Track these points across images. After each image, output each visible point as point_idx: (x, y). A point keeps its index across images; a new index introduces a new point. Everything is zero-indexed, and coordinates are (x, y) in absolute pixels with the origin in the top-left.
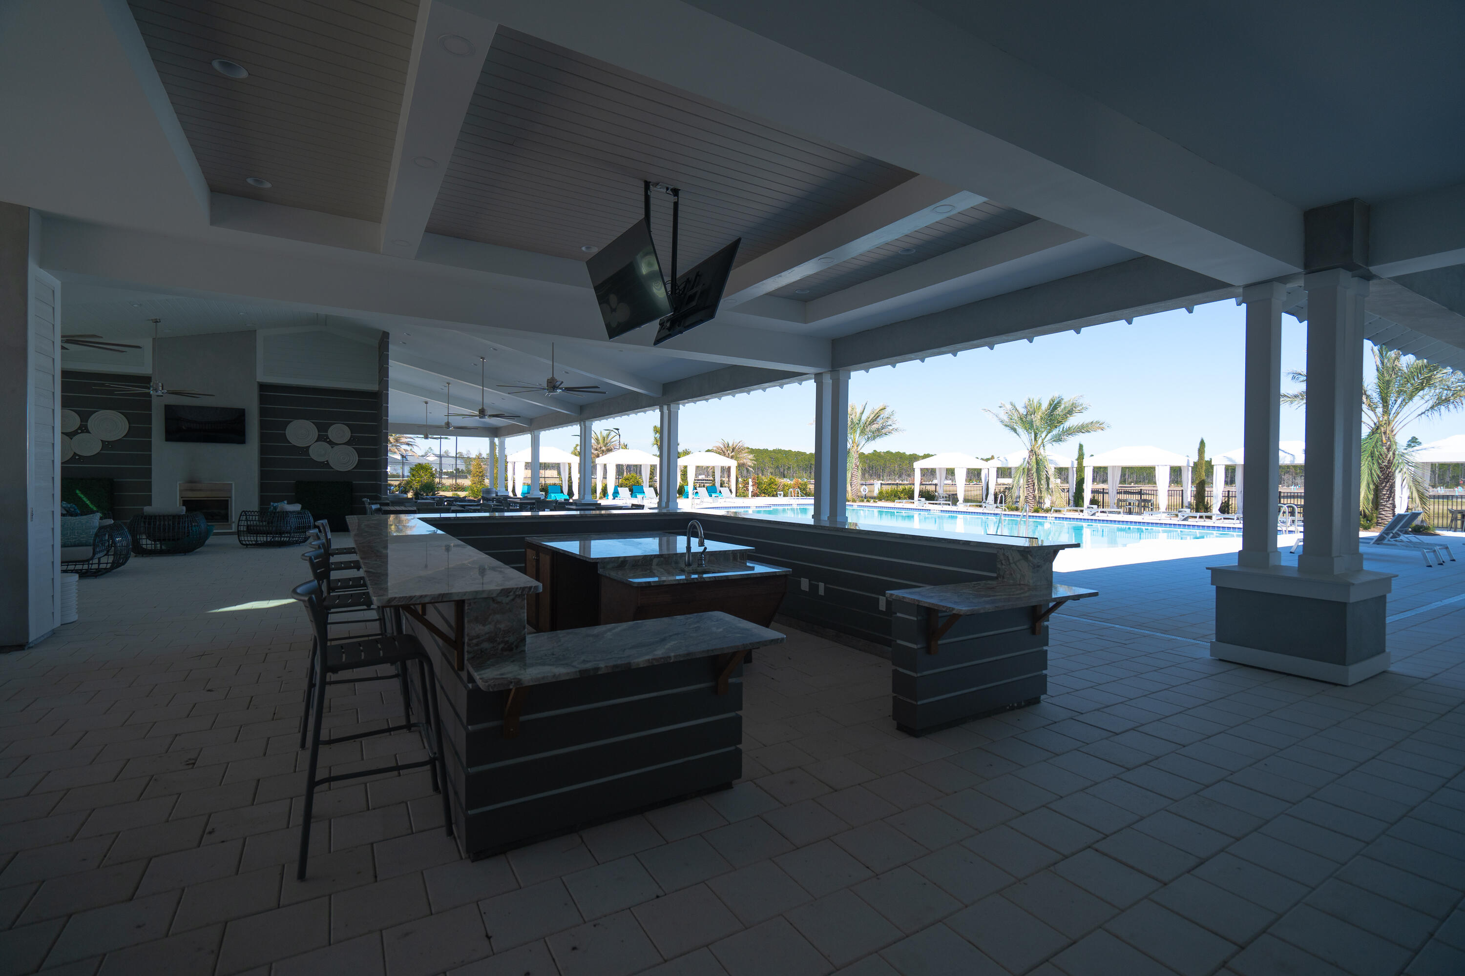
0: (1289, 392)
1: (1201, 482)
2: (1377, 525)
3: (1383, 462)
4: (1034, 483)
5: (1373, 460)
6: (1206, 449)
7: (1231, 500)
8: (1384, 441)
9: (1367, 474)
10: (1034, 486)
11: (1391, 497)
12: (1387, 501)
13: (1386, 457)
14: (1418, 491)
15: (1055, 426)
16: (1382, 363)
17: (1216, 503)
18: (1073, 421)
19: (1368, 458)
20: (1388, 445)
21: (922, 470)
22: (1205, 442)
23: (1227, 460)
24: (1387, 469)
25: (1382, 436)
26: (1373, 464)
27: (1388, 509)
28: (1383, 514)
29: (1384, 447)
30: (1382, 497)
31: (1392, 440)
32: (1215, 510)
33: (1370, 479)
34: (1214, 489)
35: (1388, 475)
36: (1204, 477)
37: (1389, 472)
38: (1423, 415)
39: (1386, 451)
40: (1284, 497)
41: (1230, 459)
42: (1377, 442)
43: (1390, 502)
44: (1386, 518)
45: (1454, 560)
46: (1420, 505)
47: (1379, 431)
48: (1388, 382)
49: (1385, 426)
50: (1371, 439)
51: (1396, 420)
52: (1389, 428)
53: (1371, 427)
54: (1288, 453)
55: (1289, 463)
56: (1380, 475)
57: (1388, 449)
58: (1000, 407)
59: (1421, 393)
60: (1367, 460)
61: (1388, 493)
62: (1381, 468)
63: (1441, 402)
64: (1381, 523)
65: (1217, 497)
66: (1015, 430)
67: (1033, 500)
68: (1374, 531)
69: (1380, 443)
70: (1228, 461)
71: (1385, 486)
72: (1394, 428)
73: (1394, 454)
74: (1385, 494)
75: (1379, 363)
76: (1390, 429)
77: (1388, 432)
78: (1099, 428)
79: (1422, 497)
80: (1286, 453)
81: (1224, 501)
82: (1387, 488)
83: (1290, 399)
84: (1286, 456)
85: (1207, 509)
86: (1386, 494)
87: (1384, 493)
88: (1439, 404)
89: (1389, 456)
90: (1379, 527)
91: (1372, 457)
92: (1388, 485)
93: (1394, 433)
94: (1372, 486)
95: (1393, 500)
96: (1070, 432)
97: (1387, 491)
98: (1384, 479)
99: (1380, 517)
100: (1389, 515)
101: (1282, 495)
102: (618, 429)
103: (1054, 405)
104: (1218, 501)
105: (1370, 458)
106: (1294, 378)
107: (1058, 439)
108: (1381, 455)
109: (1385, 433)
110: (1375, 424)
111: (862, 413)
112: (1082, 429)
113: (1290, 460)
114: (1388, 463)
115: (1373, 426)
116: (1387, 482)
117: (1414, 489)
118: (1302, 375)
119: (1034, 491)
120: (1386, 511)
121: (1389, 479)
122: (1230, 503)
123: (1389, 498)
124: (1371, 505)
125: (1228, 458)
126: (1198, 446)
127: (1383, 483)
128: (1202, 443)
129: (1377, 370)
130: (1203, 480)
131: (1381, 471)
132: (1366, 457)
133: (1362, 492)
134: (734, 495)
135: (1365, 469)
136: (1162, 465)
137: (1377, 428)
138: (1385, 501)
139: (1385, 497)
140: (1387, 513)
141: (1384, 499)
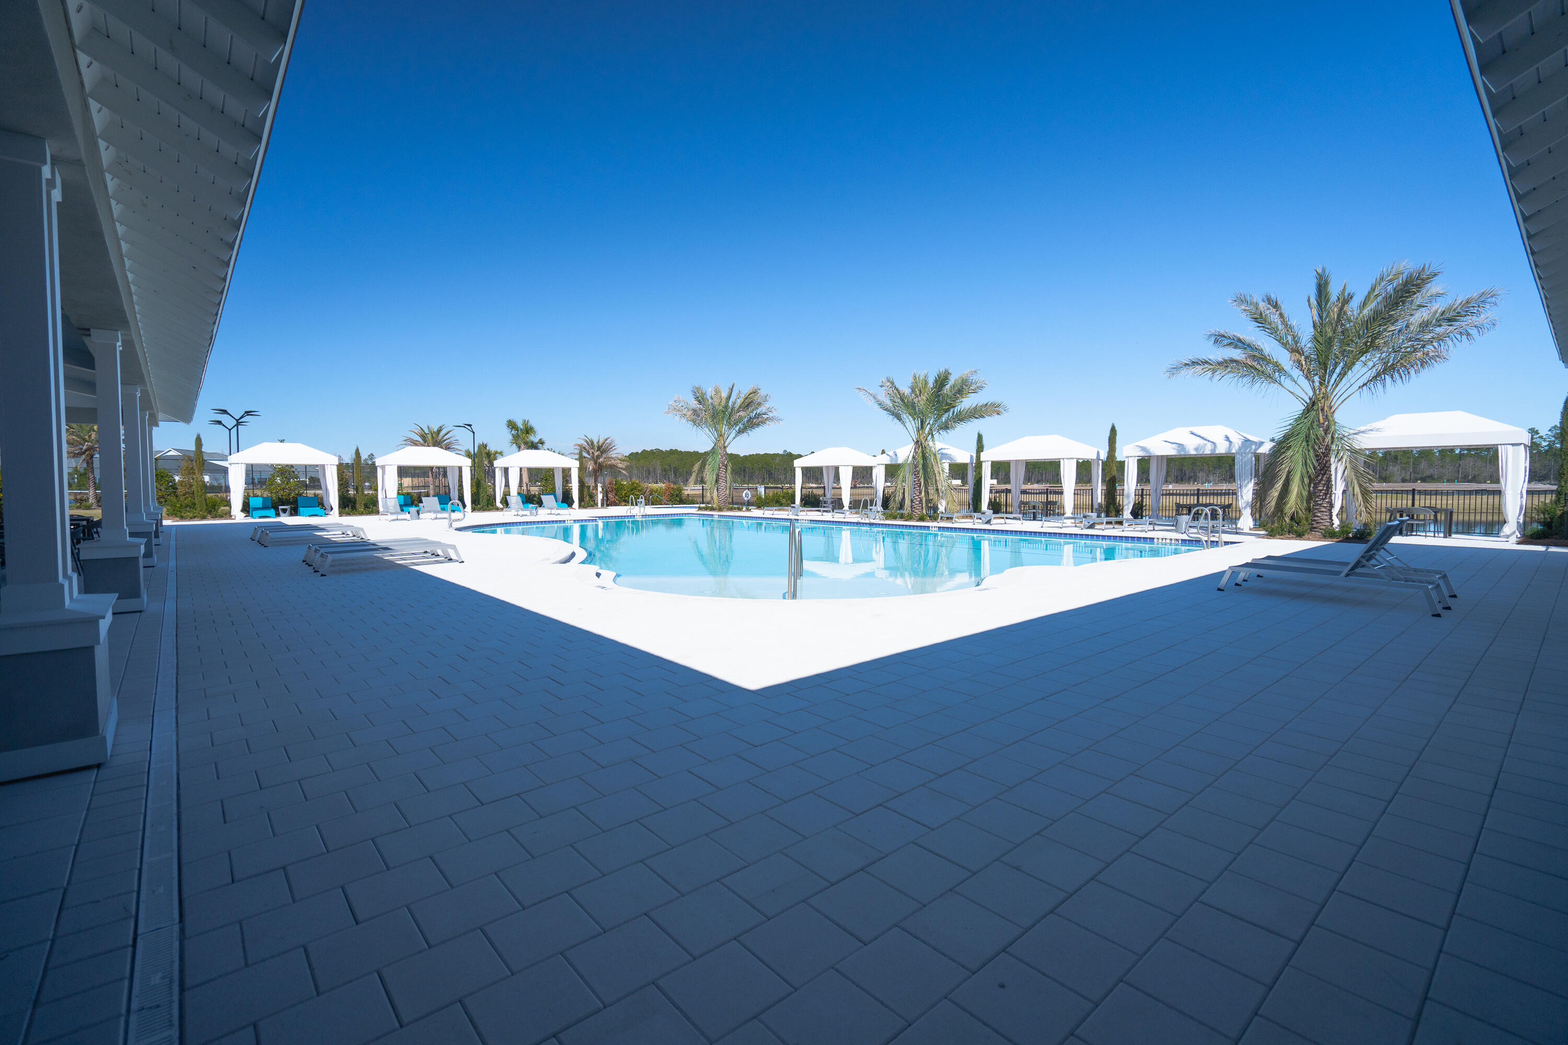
0: (1211, 357)
1: (1111, 479)
2: (1312, 531)
3: (1320, 449)
4: (920, 484)
5: (1308, 445)
6: (1119, 438)
7: (1145, 500)
8: (1322, 421)
9: (1301, 464)
10: (920, 486)
11: (1328, 494)
12: (1323, 499)
13: (1324, 441)
14: (1360, 486)
15: (944, 410)
16: (1321, 317)
17: (1127, 504)
18: (967, 403)
19: (1302, 443)
20: (1325, 425)
21: (803, 469)
22: (1117, 428)
23: (1139, 449)
24: (1324, 457)
25: (1319, 414)
26: (1309, 450)
27: (1324, 510)
28: (1318, 516)
29: (1321, 429)
30: (1318, 494)
31: (1331, 419)
32: (1127, 514)
33: (1305, 471)
34: (1126, 487)
35: (1325, 464)
36: (1115, 473)
37: (1326, 462)
38: (1365, 387)
39: (1323, 433)
40: (1203, 495)
41: (1143, 449)
42: (1314, 422)
43: (1327, 500)
44: (1322, 521)
45: (1455, 596)
46: (1362, 503)
47: (1315, 407)
48: (1330, 341)
49: (1323, 401)
50: (1306, 418)
51: (1334, 393)
52: (1327, 403)
53: (1306, 403)
54: (1209, 441)
55: (1209, 453)
56: (1316, 464)
57: (1326, 431)
58: (881, 386)
59: (1363, 358)
60: (1301, 445)
61: (1325, 488)
62: (1317, 456)
63: (1388, 370)
64: (1315, 528)
65: (1128, 496)
66: (899, 418)
67: (920, 505)
68: (1308, 539)
69: (1316, 423)
70: (1141, 451)
71: (1322, 479)
72: (1332, 404)
73: (1333, 438)
74: (1320, 490)
75: (1316, 318)
76: (1328, 405)
77: (1326, 408)
78: (994, 412)
79: (1365, 493)
80: (1206, 440)
81: (1137, 502)
82: (1323, 482)
83: (1212, 367)
84: (1206, 444)
85: (1118, 511)
86: (1322, 490)
87: (1320, 488)
88: (1385, 371)
89: (1327, 440)
90: (1313, 532)
91: (1307, 442)
92: (1324, 478)
93: (1333, 409)
94: (1306, 480)
95: (1331, 497)
96: (961, 418)
97: (1324, 487)
98: (1321, 470)
99: (1315, 520)
100: (1325, 517)
101: (1201, 492)
102: (470, 425)
103: (942, 381)
104: (1129, 503)
105: (1304, 443)
106: (1216, 341)
107: (946, 427)
108: (1318, 439)
109: (1322, 410)
110: (1310, 399)
111: (729, 398)
112: (977, 413)
113: (1210, 449)
114: (1325, 450)
115: (1308, 401)
116: (1324, 475)
117: (1356, 482)
118: (1225, 337)
119: (920, 493)
120: (1323, 512)
121: (1326, 471)
122: (1144, 504)
123: (1326, 494)
124: (1305, 504)
125: (1141, 447)
126: (1107, 434)
127: (1318, 476)
128: (1113, 431)
129: (1314, 327)
130: (1114, 477)
131: (1317, 460)
132: (1300, 442)
133: (1295, 488)
134: (576, 504)
135: (1299, 458)
136: (1068, 459)
137: (1314, 404)
138: (1321, 499)
139: (1321, 494)
140: (1323, 515)
141: (1320, 496)
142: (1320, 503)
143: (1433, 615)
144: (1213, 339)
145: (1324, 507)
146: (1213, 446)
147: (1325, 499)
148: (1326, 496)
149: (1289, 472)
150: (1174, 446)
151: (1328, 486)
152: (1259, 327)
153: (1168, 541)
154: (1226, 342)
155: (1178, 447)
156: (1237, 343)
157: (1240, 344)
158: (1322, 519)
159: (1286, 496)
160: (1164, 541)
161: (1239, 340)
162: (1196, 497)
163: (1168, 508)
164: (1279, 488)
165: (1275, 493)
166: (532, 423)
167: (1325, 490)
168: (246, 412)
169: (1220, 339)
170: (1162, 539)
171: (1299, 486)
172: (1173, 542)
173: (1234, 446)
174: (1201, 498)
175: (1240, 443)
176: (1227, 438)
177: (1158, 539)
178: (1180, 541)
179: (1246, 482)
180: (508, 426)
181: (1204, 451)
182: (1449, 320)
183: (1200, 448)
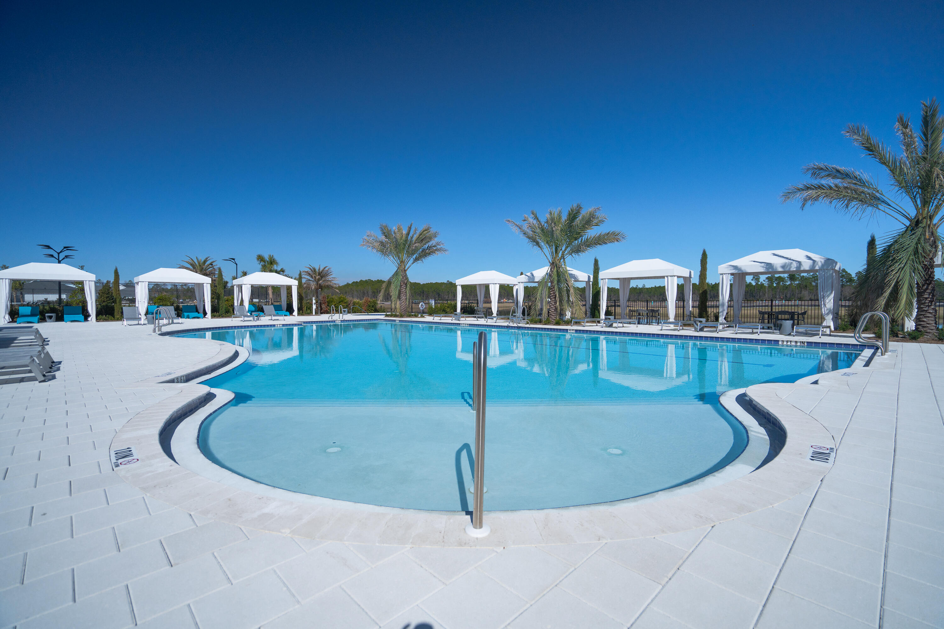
0: (819, 184)
1: (703, 292)
3: (926, 261)
4: (556, 296)
5: (916, 257)
6: (709, 260)
8: (927, 237)
9: (909, 274)
10: (555, 298)
11: (933, 301)
12: (929, 306)
13: (929, 255)
15: (574, 238)
17: (723, 312)
18: (592, 233)
19: (910, 256)
20: (931, 241)
21: (463, 287)
22: (707, 253)
23: (732, 268)
24: (930, 268)
25: (924, 230)
26: (917, 263)
27: (930, 315)
28: (924, 321)
29: (928, 244)
30: (923, 302)
31: (935, 235)
32: (722, 318)
33: (913, 281)
35: (930, 276)
36: (706, 288)
37: (931, 273)
39: (928, 248)
41: (736, 268)
44: (928, 325)
47: (918, 227)
49: (927, 219)
50: (912, 234)
51: (936, 217)
54: (792, 260)
56: (923, 275)
57: (933, 246)
58: (524, 220)
60: (909, 258)
61: (930, 296)
62: (923, 268)
65: (723, 305)
66: (538, 244)
67: (555, 312)
69: (923, 238)
70: (734, 269)
71: (927, 289)
72: (935, 223)
74: (926, 298)
76: (932, 223)
77: (930, 226)
78: (614, 238)
82: (928, 291)
86: (929, 298)
87: (925, 296)
89: (932, 253)
91: (915, 255)
92: (930, 288)
93: (937, 227)
96: (590, 244)
97: (930, 295)
98: (926, 280)
99: (920, 325)
100: (931, 322)
102: (234, 259)
103: (573, 216)
105: (913, 257)
106: (813, 174)
107: (578, 250)
108: (926, 252)
109: (927, 226)
111: (408, 234)
112: (600, 241)
113: (795, 266)
114: (930, 262)
115: (913, 218)
116: (929, 284)
119: (556, 303)
120: (928, 317)
121: (931, 281)
125: (733, 266)
127: (925, 285)
128: (704, 256)
130: (706, 290)
131: (924, 271)
132: (907, 256)
133: (904, 296)
134: (295, 313)
135: (907, 269)
136: (671, 276)
137: (916, 224)
138: (927, 306)
139: (927, 301)
140: (929, 320)
141: (925, 303)
142: (924, 309)
144: (810, 172)
145: (930, 313)
146: (798, 264)
147: (931, 306)
148: (931, 303)
149: (897, 282)
150: (763, 264)
151: (933, 294)
152: (870, 155)
153: (793, 344)
154: (823, 174)
155: (767, 265)
156: (834, 173)
157: (838, 174)
158: (928, 324)
160: (789, 343)
161: (838, 171)
166: (276, 257)
167: (931, 298)
168: (65, 248)
169: (817, 171)
170: (787, 342)
171: (907, 294)
172: (799, 344)
173: (817, 264)
175: (823, 261)
176: (809, 258)
178: (806, 344)
180: (258, 259)
181: (790, 268)
183: (786, 266)
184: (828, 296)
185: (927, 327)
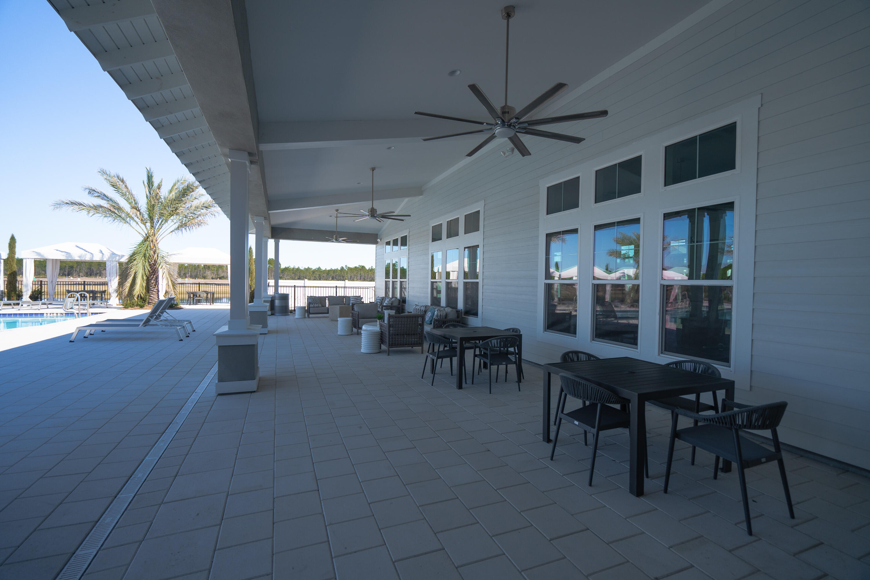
0: (84, 202)
1: (12, 273)
2: (149, 304)
3: (151, 261)
5: (145, 259)
7: (43, 288)
8: (152, 247)
9: (142, 269)
11: (156, 285)
12: (154, 288)
13: (153, 258)
14: (172, 281)
16: (150, 193)
17: (26, 291)
20: (154, 249)
22: (16, 238)
23: (36, 254)
24: (154, 266)
25: (150, 243)
26: (146, 262)
27: (155, 293)
28: (152, 297)
29: (152, 251)
30: (151, 285)
31: (156, 246)
32: (26, 297)
33: (144, 273)
34: (24, 279)
35: (154, 270)
36: (15, 268)
37: (155, 268)
38: (173, 232)
39: (153, 253)
40: (87, 285)
41: (38, 254)
42: (148, 247)
43: (156, 288)
44: (154, 299)
45: (194, 331)
46: (172, 290)
47: (149, 240)
48: (153, 206)
49: (152, 236)
50: (144, 244)
51: (158, 233)
52: (155, 238)
53: (144, 237)
54: (89, 252)
55: (89, 259)
56: (150, 270)
57: (154, 253)
59: (172, 218)
60: (141, 259)
61: (155, 282)
62: (150, 265)
63: (183, 226)
64: (150, 303)
65: (27, 286)
68: (146, 309)
69: (149, 248)
70: (37, 255)
71: (153, 277)
72: (157, 239)
73: (158, 256)
74: (153, 283)
75: (148, 193)
76: (155, 239)
77: (154, 241)
79: (174, 285)
80: (86, 251)
81: (37, 289)
82: (154, 279)
83: (85, 208)
84: (86, 254)
85: (19, 296)
86: (154, 283)
88: (181, 226)
89: (155, 257)
90: (149, 305)
91: (145, 257)
92: (154, 277)
93: (158, 242)
94: (145, 278)
95: (158, 286)
98: (152, 273)
99: (150, 299)
100: (155, 297)
101: (86, 283)
104: (28, 290)
105: (143, 258)
106: (89, 193)
108: (150, 256)
109: (152, 241)
110: (146, 235)
113: (90, 257)
114: (154, 262)
115: (145, 236)
116: (154, 275)
117: (169, 279)
118: (96, 192)
120: (154, 294)
121: (155, 273)
122: (43, 290)
123: (155, 285)
124: (145, 290)
125: (36, 253)
126: (8, 241)
127: (151, 276)
128: (13, 239)
129: (147, 198)
130: (15, 272)
131: (150, 267)
132: (141, 257)
133: (139, 281)
135: (140, 265)
137: (148, 238)
138: (153, 287)
139: (153, 285)
140: (154, 296)
141: (152, 286)
142: (152, 289)
143: (180, 340)
144: (88, 191)
145: (154, 291)
146: (91, 256)
147: (155, 287)
148: (155, 286)
149: (135, 273)
150: (63, 253)
151: (156, 280)
152: (115, 190)
154: (96, 194)
155: (67, 255)
156: (103, 196)
157: (106, 198)
158: (154, 298)
159: (134, 286)
161: (105, 195)
162: (83, 286)
163: (59, 293)
164: (130, 282)
165: (128, 284)
167: (155, 283)
169: (92, 192)
170: (50, 314)
171: (141, 281)
173: (105, 257)
174: (86, 286)
175: (109, 255)
176: (101, 252)
177: (47, 314)
178: (64, 315)
179: (113, 278)
181: (85, 258)
182: (206, 208)
183: (82, 256)
184: (113, 280)
185: (153, 300)
